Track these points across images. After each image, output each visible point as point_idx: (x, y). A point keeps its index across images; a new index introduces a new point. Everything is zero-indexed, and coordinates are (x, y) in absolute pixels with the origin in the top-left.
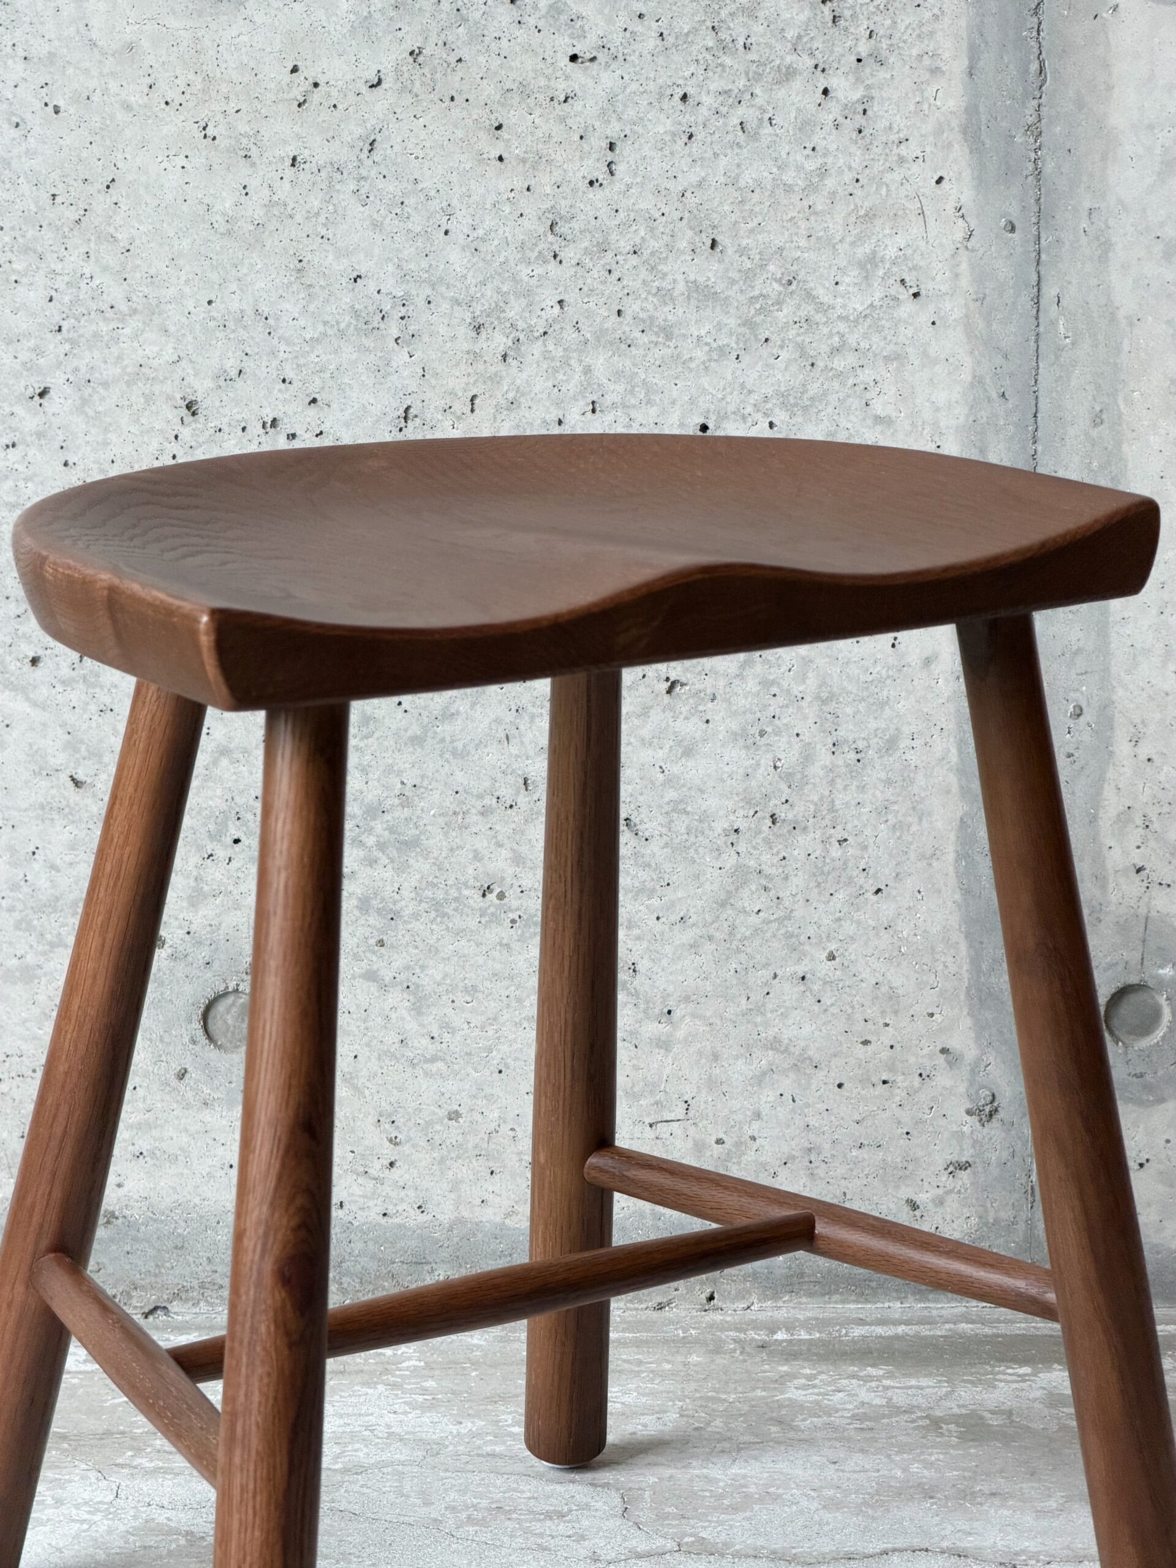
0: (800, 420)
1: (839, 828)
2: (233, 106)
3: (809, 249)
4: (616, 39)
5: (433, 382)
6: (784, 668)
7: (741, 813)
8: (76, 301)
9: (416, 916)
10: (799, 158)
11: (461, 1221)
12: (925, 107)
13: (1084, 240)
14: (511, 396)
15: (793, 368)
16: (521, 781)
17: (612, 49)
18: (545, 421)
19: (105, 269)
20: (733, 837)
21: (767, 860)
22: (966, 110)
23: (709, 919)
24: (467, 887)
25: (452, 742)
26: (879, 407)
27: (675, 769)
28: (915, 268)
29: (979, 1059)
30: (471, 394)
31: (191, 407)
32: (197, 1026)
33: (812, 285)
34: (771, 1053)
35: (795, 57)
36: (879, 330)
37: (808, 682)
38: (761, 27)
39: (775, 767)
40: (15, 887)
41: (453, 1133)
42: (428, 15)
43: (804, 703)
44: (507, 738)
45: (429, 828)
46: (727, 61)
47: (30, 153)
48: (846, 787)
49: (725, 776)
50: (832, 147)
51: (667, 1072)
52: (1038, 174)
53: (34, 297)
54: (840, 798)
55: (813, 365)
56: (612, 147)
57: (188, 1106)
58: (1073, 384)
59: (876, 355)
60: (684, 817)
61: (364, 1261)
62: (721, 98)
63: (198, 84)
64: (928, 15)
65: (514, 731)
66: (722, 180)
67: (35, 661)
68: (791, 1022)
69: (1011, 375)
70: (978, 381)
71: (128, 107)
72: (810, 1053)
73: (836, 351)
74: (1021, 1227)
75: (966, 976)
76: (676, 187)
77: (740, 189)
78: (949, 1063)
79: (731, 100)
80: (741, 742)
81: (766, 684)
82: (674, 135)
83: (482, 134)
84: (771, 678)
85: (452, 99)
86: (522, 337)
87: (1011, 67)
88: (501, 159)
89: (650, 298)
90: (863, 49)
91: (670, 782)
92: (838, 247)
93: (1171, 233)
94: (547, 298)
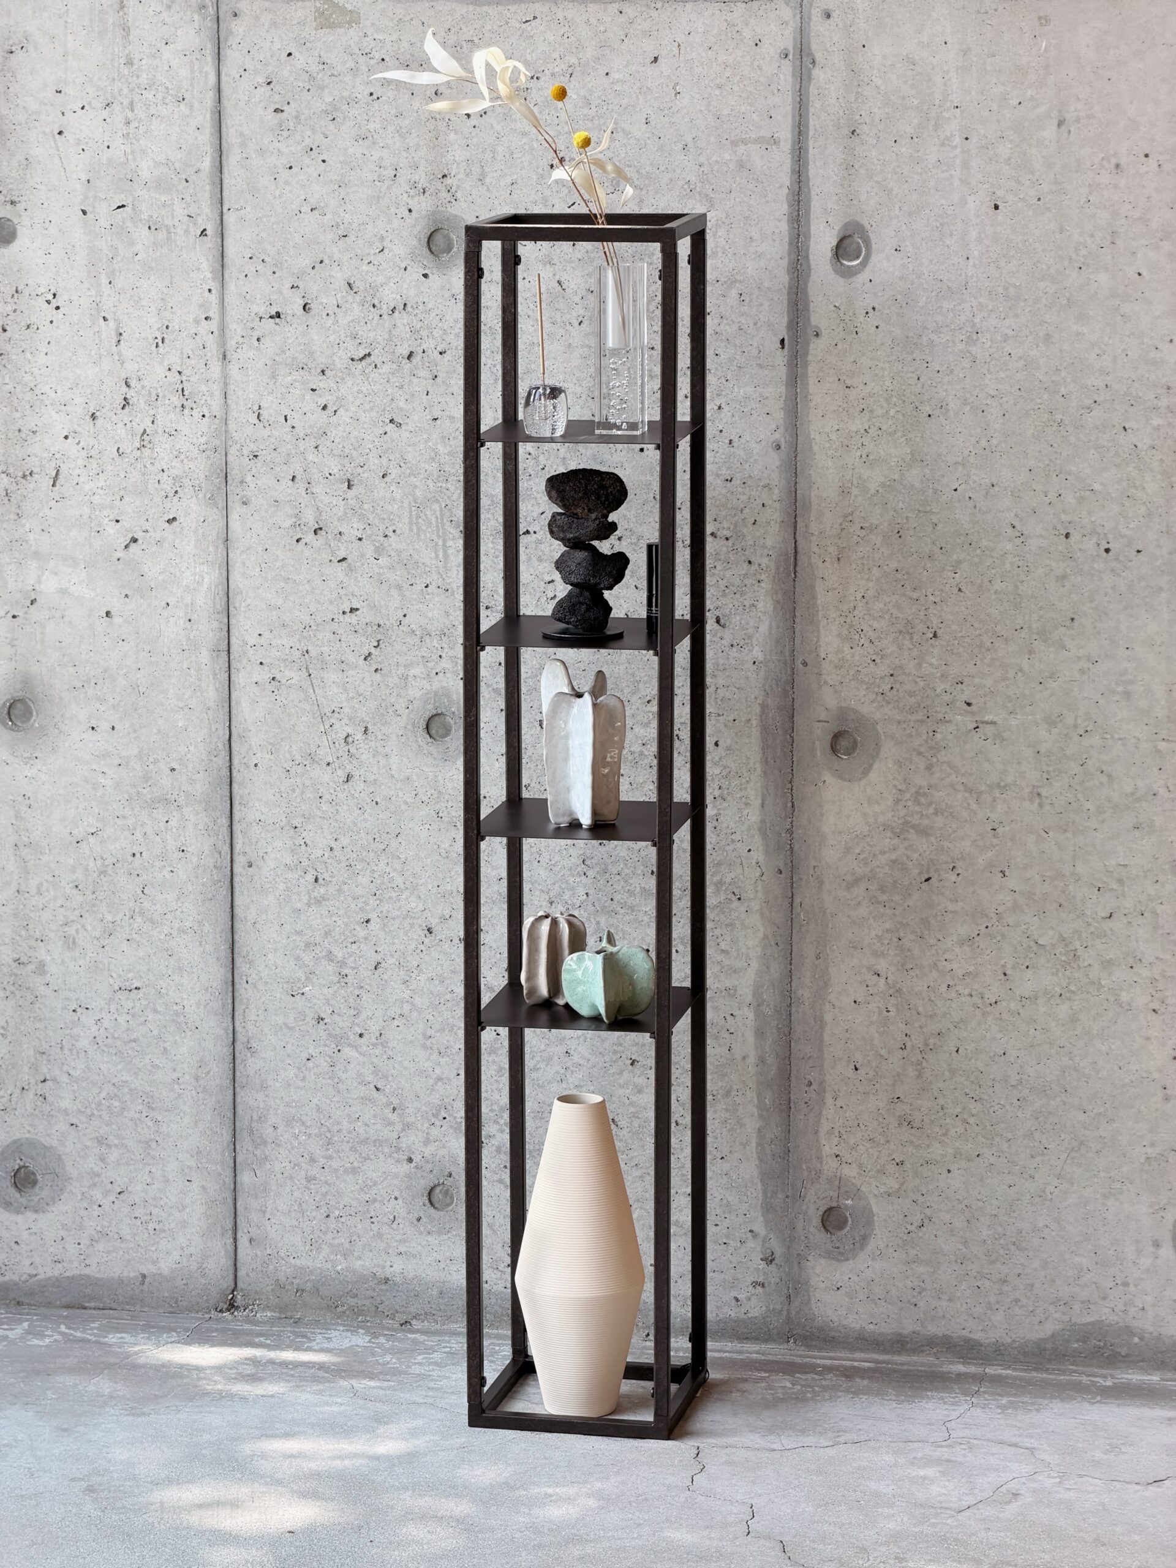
2: (450, 804)
8: (383, 883)
12: (743, 819)
13: (812, 879)
19: (395, 870)
22: (761, 821)
26: (723, 946)
27: (634, 1098)
28: (738, 887)
29: (765, 1237)
31: (430, 931)
32: (426, 1198)
36: (723, 913)
40: (350, 1132)
44: (562, 1080)
47: (365, 820)
52: (792, 849)
53: (364, 880)
57: (421, 1233)
58: (807, 941)
61: (496, 1307)
63: (435, 796)
64: (744, 780)
67: (361, 1035)
69: (780, 935)
70: (766, 937)
71: (406, 803)
74: (785, 1313)
78: (753, 1237)
87: (780, 804)
91: (632, 1104)
93: (849, 878)
94: (581, 891)
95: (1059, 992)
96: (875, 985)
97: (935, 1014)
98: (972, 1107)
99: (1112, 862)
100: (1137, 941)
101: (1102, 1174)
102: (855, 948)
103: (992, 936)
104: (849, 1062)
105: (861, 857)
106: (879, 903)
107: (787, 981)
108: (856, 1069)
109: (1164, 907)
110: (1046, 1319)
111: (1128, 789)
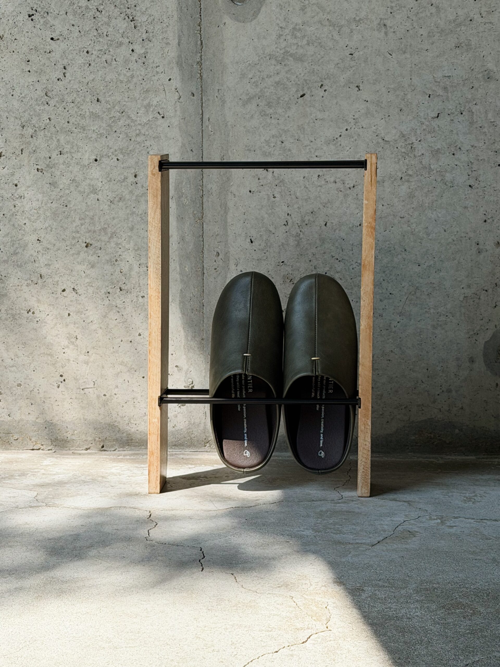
0: (127, 157)
1: (142, 292)
3: (128, 102)
4: (65, 33)
5: (9, 143)
6: (123, 239)
7: (110, 287)
9: (6, 319)
10: (125, 72)
11: (22, 420)
12: (165, 55)
13: (216, 99)
14: (34, 149)
15: (124, 141)
16: (39, 275)
17: (64, 36)
18: (45, 158)
20: (108, 294)
21: (119, 302)
22: (178, 57)
23: (100, 322)
24: (22, 309)
25: (17, 262)
27: (89, 272)
28: (162, 108)
29: (188, 369)
30: (21, 148)
33: (129, 114)
34: (120, 366)
35: (122, 39)
36: (152, 128)
37: (131, 244)
38: (111, 29)
39: (121, 272)
41: (19, 391)
42: (5, 24)
43: (130, 251)
44: (35, 261)
45: (10, 290)
46: (101, 40)
48: (143, 279)
49: (105, 275)
50: (135, 69)
51: (87, 372)
52: (201, 77)
54: (141, 282)
55: (130, 140)
56: (65, 68)
58: (214, 146)
59: (150, 137)
60: (91, 288)
62: (99, 52)
64: (165, 25)
65: (36, 259)
66: (100, 79)
68: (127, 356)
69: (194, 144)
70: (183, 145)
72: (133, 366)
73: (137, 135)
75: (183, 341)
76: (86, 81)
77: (106, 82)
78: (178, 370)
79: (102, 53)
80: (110, 264)
81: (117, 244)
82: (84, 64)
83: (22, 63)
84: (119, 242)
85: (13, 52)
86: (37, 130)
87: (192, 42)
88: (29, 71)
89: (78, 117)
90: (144, 36)
91: (87, 276)
92: (138, 101)
93: (245, 97)
94: (45, 117)
95: (400, 176)
96: (265, 178)
97: (309, 198)
98: (336, 266)
99: (439, 75)
100: (458, 134)
101: (432, 311)
102: (249, 150)
103: (351, 136)
104: (246, 237)
105: (253, 80)
106: (267, 115)
107: (200, 178)
108: (252, 242)
109: (478, 107)
110: (392, 419)
111: (452, 18)
